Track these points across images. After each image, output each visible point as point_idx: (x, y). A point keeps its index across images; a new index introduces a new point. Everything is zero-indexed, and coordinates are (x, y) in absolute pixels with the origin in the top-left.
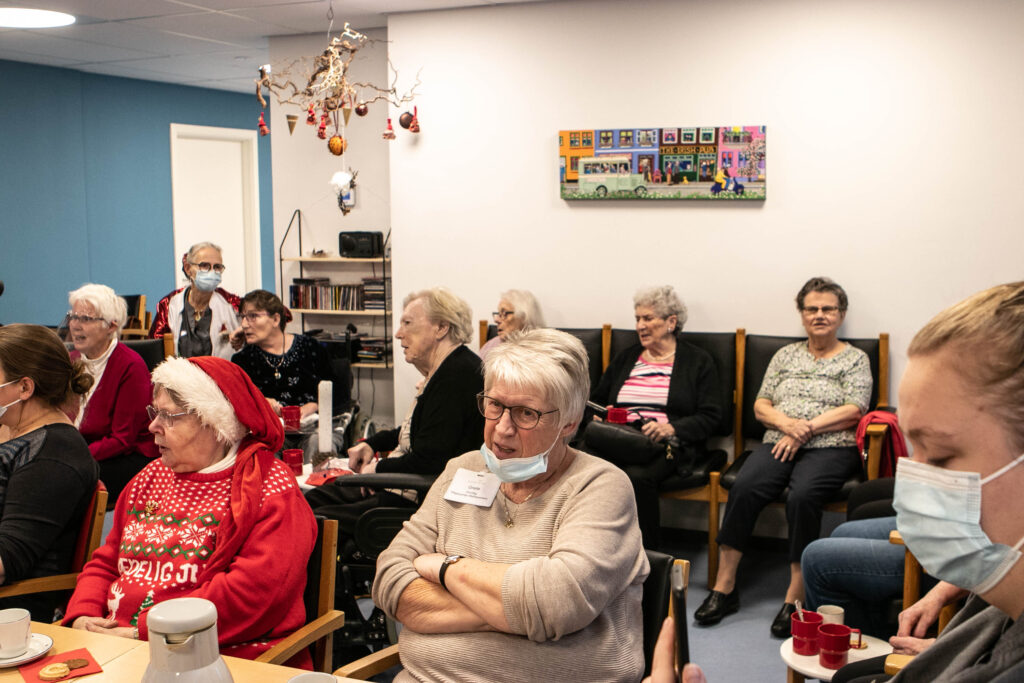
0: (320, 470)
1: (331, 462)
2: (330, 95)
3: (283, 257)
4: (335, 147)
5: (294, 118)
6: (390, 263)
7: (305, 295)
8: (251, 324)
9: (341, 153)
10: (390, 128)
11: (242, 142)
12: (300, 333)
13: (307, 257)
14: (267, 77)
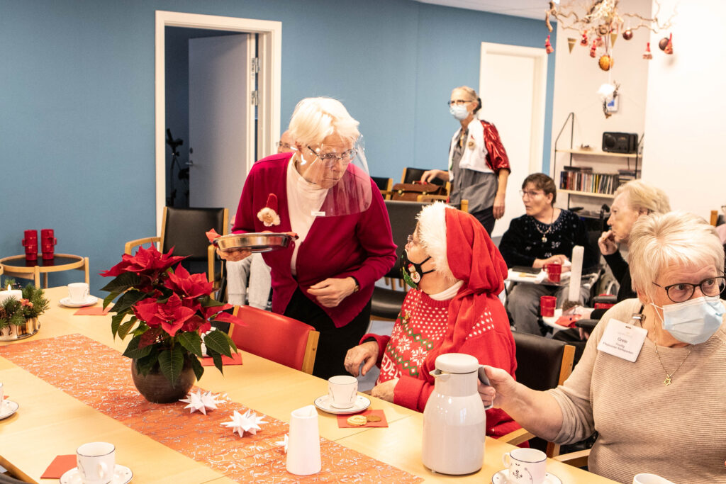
0: (568, 315)
1: (577, 309)
2: (603, 23)
3: (557, 149)
4: (604, 64)
5: (573, 40)
6: (641, 159)
7: (572, 180)
8: (531, 200)
9: (608, 69)
10: (649, 50)
11: (535, 58)
12: (566, 209)
13: (576, 150)
14: (555, 8)
